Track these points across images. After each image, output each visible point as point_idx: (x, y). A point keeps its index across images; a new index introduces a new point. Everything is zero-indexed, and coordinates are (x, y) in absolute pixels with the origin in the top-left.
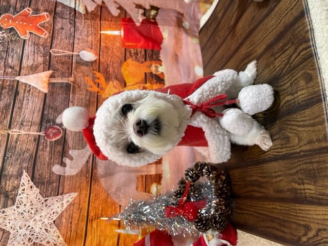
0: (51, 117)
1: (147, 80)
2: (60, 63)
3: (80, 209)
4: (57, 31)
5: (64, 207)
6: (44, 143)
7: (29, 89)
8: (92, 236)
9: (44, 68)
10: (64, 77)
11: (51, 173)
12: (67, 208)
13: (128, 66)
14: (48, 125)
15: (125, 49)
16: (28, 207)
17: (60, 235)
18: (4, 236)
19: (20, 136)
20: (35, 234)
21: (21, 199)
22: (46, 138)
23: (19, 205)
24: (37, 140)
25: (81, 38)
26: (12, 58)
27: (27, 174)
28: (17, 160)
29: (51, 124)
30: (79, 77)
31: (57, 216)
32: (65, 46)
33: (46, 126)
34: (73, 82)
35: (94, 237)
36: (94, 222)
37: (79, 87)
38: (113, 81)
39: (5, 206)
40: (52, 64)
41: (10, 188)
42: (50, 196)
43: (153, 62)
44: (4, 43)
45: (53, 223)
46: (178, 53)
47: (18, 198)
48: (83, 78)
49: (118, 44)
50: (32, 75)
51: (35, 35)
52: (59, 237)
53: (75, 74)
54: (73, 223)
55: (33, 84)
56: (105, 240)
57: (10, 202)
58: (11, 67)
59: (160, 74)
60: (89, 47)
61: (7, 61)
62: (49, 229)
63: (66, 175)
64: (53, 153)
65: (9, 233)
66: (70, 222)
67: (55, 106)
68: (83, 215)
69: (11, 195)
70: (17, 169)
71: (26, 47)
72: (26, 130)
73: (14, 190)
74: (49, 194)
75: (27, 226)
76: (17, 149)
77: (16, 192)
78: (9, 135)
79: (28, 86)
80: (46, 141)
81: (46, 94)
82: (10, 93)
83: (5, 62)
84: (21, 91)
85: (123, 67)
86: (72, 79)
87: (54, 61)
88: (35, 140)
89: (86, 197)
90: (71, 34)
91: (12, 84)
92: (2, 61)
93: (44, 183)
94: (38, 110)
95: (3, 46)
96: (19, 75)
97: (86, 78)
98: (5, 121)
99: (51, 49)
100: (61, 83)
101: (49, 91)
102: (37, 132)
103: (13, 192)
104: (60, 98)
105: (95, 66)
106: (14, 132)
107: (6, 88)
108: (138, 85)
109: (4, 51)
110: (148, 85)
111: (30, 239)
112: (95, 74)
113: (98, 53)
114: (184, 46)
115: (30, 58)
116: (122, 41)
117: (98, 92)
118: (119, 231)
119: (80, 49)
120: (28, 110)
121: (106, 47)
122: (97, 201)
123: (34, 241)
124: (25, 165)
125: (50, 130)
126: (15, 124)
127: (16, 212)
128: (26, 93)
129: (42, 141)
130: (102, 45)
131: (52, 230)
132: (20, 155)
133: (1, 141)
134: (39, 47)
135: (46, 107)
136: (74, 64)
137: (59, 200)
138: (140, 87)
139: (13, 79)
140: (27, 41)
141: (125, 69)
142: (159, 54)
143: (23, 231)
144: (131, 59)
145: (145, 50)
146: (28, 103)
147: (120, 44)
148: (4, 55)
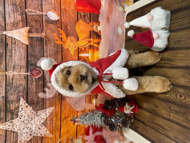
0: (33, 62)
1: (91, 36)
2: (34, 21)
3: (56, 115)
6: (31, 80)
7: (14, 41)
8: (63, 128)
9: (23, 25)
10: (38, 32)
11: (38, 97)
12: (49, 115)
13: (79, 25)
14: (32, 67)
15: (77, 12)
16: (26, 117)
18: (14, 135)
19: (14, 76)
20: (33, 131)
21: (22, 114)
22: (32, 76)
23: (21, 117)
24: (27, 78)
27: (23, 100)
28: (15, 91)
29: (34, 67)
30: (48, 33)
31: (44, 120)
32: (36, 6)
33: (31, 69)
35: (65, 128)
36: (64, 121)
37: (50, 41)
38: (71, 37)
39: (12, 118)
41: (13, 108)
42: (39, 110)
43: (95, 23)
45: (42, 124)
46: (109, 17)
47: (19, 113)
49: (72, 8)
50: (15, 30)
52: (46, 131)
53: (46, 30)
54: (53, 123)
55: (16, 38)
56: (71, 129)
57: (15, 116)
59: (99, 32)
60: (53, 8)
62: (40, 127)
63: (47, 98)
64: (38, 85)
65: (17, 132)
66: (51, 122)
67: (35, 54)
68: (58, 118)
69: (15, 112)
70: (16, 97)
72: (17, 71)
73: (16, 109)
74: (38, 110)
75: (27, 127)
76: (14, 84)
77: (18, 110)
78: (6, 75)
79: (13, 39)
80: (32, 78)
81: (27, 45)
84: (9, 43)
85: (77, 26)
86: (44, 34)
87: (29, 19)
88: (25, 78)
89: (59, 108)
91: (1, 37)
93: (34, 103)
94: (23, 57)
96: (5, 30)
97: (53, 34)
98: (2, 66)
99: (26, 8)
100: (37, 37)
101: (29, 43)
102: (26, 72)
103: (16, 111)
104: (38, 48)
105: (59, 24)
106: (10, 73)
108: (86, 39)
110: (91, 39)
111: (30, 134)
112: (59, 31)
114: (113, 13)
115: (11, 16)
118: (77, 124)
119: (47, 10)
121: (65, 9)
122: (65, 110)
123: (33, 135)
124: (21, 94)
125: (34, 71)
126: (10, 67)
127: (20, 121)
128: (13, 45)
129: (30, 78)
130: (61, 7)
131: (42, 128)
132: (16, 88)
133: (1, 80)
134: (16, 7)
135: (29, 55)
136: (44, 23)
137: (44, 112)
138: (87, 41)
139: (1, 33)
140: (7, 2)
141: (78, 28)
142: (99, 17)
143: (25, 131)
144: (81, 20)
145: (90, 14)
146: (16, 52)
147: (74, 8)
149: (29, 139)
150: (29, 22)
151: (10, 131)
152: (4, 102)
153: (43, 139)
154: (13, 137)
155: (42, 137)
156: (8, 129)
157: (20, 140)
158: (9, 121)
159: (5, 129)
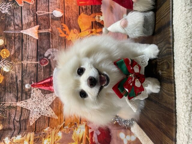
0: (42, 53)
1: (93, 26)
2: (42, 20)
5: (54, 99)
6: (40, 67)
7: (28, 37)
9: (34, 24)
10: (46, 29)
13: (81, 18)
14: (41, 57)
15: (79, 7)
16: (37, 99)
17: (53, 112)
18: (28, 112)
19: (28, 64)
20: (42, 111)
22: (41, 65)
23: (33, 98)
24: (37, 66)
25: (53, 1)
26: (17, 19)
28: (28, 76)
29: (42, 57)
30: (54, 28)
31: (51, 103)
32: (44, 8)
33: (40, 59)
34: (51, 32)
37: (55, 34)
38: (73, 29)
39: (26, 99)
40: (38, 21)
42: (47, 94)
43: (97, 14)
44: (11, 10)
45: (49, 106)
46: (113, 6)
47: (32, 95)
48: (56, 28)
50: (29, 29)
51: (27, 3)
53: (52, 26)
54: (59, 106)
55: (30, 35)
57: (28, 97)
58: (17, 25)
59: (101, 22)
60: (58, 7)
61: (15, 22)
62: (48, 109)
64: (45, 72)
65: (29, 110)
66: (57, 106)
67: (43, 46)
69: (28, 93)
70: (29, 81)
71: (23, 11)
72: (30, 61)
73: (29, 91)
75: (38, 107)
76: (27, 71)
78: (22, 64)
79: (27, 35)
81: (37, 40)
82: (19, 40)
84: (25, 39)
85: (79, 19)
86: (50, 30)
87: (39, 19)
88: (35, 66)
91: (19, 35)
92: (12, 22)
94: (34, 49)
95: (11, 12)
96: (22, 30)
97: (58, 28)
98: (19, 56)
99: (36, 11)
100: (45, 33)
101: (39, 38)
102: (36, 61)
103: (29, 92)
104: (45, 42)
105: (62, 20)
106: (25, 62)
107: (17, 38)
108: (88, 30)
109: (12, 15)
110: (94, 30)
111: (39, 113)
113: (63, 11)
115: (26, 18)
116: (77, 1)
117: (65, 37)
119: (52, 10)
121: (68, 6)
123: (41, 114)
124: (32, 79)
125: (42, 60)
127: (32, 101)
128: (27, 40)
129: (39, 66)
130: (65, 5)
131: (49, 109)
132: (29, 74)
133: (19, 67)
134: (30, 11)
135: (39, 48)
136: (50, 20)
137: (51, 96)
138: (89, 32)
139: (19, 32)
140: (23, 7)
141: (80, 21)
142: (101, 8)
143: (36, 110)
144: (83, 13)
145: (92, 6)
146: (29, 46)
147: (76, 3)
148: (12, 18)
149: (38, 117)
150: (39, 21)
151: (25, 108)
152: (21, 85)
153: (50, 119)
154: (26, 114)
155: (49, 117)
156: (23, 107)
157: (31, 117)
158: (24, 100)
159: (21, 106)
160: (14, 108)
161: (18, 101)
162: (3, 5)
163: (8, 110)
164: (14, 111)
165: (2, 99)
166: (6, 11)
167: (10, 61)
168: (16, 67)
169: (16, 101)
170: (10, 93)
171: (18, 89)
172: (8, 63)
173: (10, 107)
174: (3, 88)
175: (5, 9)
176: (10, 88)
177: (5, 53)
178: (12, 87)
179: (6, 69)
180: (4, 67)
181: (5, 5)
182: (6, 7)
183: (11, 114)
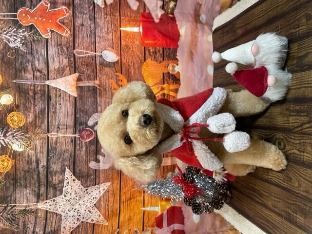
0: (83, 120)
1: (165, 80)
2: (84, 65)
3: (114, 194)
4: (77, 28)
5: (101, 194)
6: (80, 144)
7: (59, 93)
8: (124, 213)
9: (70, 72)
10: (90, 80)
11: (89, 168)
12: (103, 194)
13: (148, 66)
14: (81, 127)
15: (145, 47)
16: (73, 195)
18: (57, 218)
19: (58, 139)
20: (82, 215)
21: (67, 190)
22: (81, 139)
23: (66, 195)
24: (74, 141)
25: (102, 35)
26: (39, 60)
27: (69, 170)
28: (59, 159)
29: (84, 126)
30: (103, 79)
31: (96, 201)
32: (87, 46)
33: (80, 130)
34: (99, 86)
35: (126, 214)
36: (125, 204)
37: (105, 90)
39: (55, 196)
40: (77, 66)
41: (57, 182)
43: (170, 62)
44: (27, 43)
45: (94, 206)
46: (193, 51)
47: (64, 189)
48: (107, 80)
49: (137, 42)
50: (60, 79)
51: (56, 33)
52: (100, 216)
53: (100, 76)
54: (109, 205)
55: (62, 89)
56: (134, 216)
57: (58, 193)
58: (38, 71)
59: (177, 73)
60: (110, 46)
62: (91, 210)
63: (100, 169)
64: (88, 152)
65: (61, 215)
66: (107, 204)
67: (85, 109)
68: (117, 199)
69: (58, 187)
70: (60, 167)
71: (50, 47)
72: (63, 132)
73: (60, 183)
74: (89, 185)
75: (74, 209)
76: (57, 150)
77: (62, 185)
78: (48, 137)
79: (58, 90)
80: (82, 142)
81: (75, 98)
82: (43, 98)
83: (32, 66)
84: (53, 96)
85: (143, 67)
86: (97, 82)
87: (78, 63)
88: (72, 142)
89: (118, 185)
90: (91, 31)
91: (43, 88)
92: (29, 64)
93: (84, 176)
94: (70, 113)
95: (26, 46)
96: (48, 79)
97: (110, 80)
98: (43, 125)
99: (74, 49)
100: (88, 86)
101: (78, 95)
102: (73, 134)
103: (60, 185)
104: (89, 102)
105: (118, 67)
106: (53, 135)
107: (38, 93)
108: (157, 86)
109: (29, 53)
110: (165, 86)
111: (78, 219)
112: (119, 76)
113: (120, 52)
114: (199, 44)
115: (55, 60)
116: (141, 39)
118: (144, 209)
119: (101, 49)
120: (62, 114)
121: (127, 46)
122: (126, 188)
123: (81, 220)
124: (66, 163)
125: (84, 132)
126: (53, 128)
127: (64, 199)
128: (58, 97)
129: (78, 142)
130: (122, 43)
131: (94, 211)
132: (61, 155)
133: (42, 143)
134: (62, 48)
135: (78, 111)
136: (98, 68)
137: (97, 188)
138: (158, 88)
139: (43, 83)
140: (50, 41)
141: (146, 70)
142: (177, 53)
143: (71, 213)
144: (150, 59)
145: (163, 49)
146: (61, 107)
147: (140, 42)
148: (29, 57)
149: (75, 226)
150: (79, 67)
151: (52, 212)
152: (45, 173)
153: (95, 227)
154: (54, 221)
155: (94, 224)
156: (49, 210)
157: (64, 225)
158: (50, 198)
159: (45, 209)
160: (33, 212)
161: (40, 201)
162: (12, 33)
163: (21, 218)
164: (32, 217)
165: (9, 198)
166: (18, 44)
167: (26, 133)
168: (37, 142)
169: (36, 200)
170: (26, 187)
171: (40, 180)
172: (23, 137)
173: (25, 212)
174: (13, 179)
175: (16, 40)
176: (26, 179)
177: (16, 119)
178: (28, 177)
179: (17, 147)
180: (14, 144)
181: (14, 32)
182: (17, 37)
183: (26, 223)
